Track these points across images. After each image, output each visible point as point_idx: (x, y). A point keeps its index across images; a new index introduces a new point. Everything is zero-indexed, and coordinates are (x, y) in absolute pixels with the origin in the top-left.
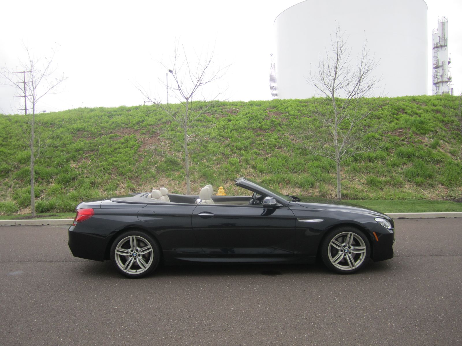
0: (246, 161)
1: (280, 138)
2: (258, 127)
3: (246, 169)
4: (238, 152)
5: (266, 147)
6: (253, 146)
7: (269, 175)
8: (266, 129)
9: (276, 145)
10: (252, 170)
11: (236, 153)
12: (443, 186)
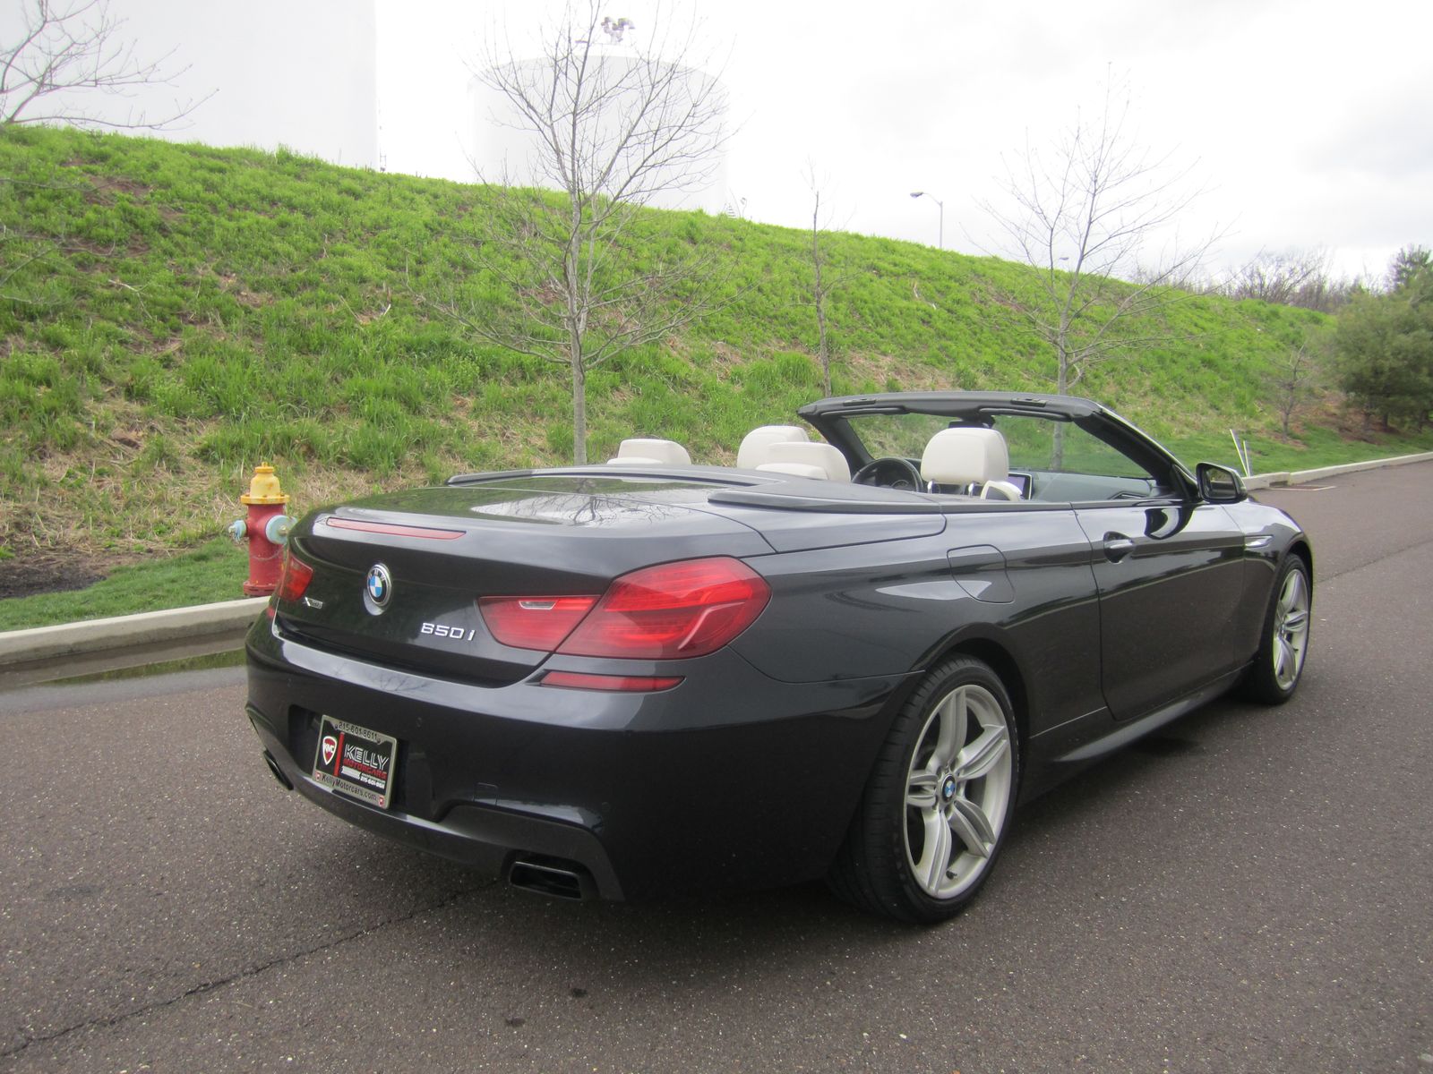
0: (93, 367)
1: (185, 283)
2: (73, 229)
3: (98, 399)
4: (27, 325)
5: (144, 313)
6: (82, 306)
7: (212, 425)
8: (108, 243)
9: (180, 308)
10: (135, 407)
11: (19, 331)
12: (727, 453)
